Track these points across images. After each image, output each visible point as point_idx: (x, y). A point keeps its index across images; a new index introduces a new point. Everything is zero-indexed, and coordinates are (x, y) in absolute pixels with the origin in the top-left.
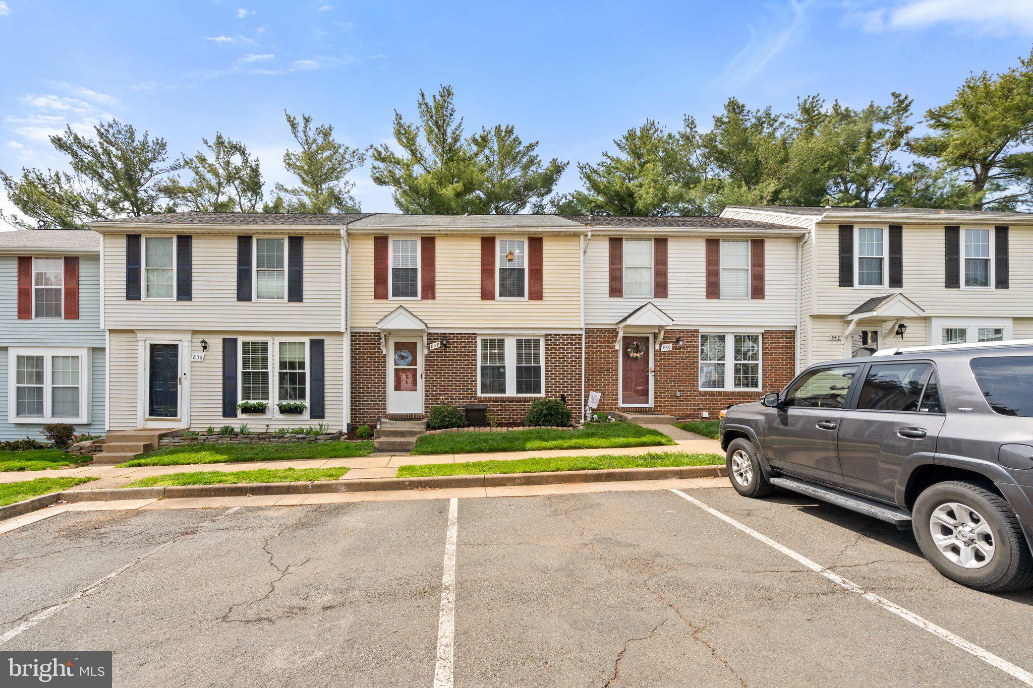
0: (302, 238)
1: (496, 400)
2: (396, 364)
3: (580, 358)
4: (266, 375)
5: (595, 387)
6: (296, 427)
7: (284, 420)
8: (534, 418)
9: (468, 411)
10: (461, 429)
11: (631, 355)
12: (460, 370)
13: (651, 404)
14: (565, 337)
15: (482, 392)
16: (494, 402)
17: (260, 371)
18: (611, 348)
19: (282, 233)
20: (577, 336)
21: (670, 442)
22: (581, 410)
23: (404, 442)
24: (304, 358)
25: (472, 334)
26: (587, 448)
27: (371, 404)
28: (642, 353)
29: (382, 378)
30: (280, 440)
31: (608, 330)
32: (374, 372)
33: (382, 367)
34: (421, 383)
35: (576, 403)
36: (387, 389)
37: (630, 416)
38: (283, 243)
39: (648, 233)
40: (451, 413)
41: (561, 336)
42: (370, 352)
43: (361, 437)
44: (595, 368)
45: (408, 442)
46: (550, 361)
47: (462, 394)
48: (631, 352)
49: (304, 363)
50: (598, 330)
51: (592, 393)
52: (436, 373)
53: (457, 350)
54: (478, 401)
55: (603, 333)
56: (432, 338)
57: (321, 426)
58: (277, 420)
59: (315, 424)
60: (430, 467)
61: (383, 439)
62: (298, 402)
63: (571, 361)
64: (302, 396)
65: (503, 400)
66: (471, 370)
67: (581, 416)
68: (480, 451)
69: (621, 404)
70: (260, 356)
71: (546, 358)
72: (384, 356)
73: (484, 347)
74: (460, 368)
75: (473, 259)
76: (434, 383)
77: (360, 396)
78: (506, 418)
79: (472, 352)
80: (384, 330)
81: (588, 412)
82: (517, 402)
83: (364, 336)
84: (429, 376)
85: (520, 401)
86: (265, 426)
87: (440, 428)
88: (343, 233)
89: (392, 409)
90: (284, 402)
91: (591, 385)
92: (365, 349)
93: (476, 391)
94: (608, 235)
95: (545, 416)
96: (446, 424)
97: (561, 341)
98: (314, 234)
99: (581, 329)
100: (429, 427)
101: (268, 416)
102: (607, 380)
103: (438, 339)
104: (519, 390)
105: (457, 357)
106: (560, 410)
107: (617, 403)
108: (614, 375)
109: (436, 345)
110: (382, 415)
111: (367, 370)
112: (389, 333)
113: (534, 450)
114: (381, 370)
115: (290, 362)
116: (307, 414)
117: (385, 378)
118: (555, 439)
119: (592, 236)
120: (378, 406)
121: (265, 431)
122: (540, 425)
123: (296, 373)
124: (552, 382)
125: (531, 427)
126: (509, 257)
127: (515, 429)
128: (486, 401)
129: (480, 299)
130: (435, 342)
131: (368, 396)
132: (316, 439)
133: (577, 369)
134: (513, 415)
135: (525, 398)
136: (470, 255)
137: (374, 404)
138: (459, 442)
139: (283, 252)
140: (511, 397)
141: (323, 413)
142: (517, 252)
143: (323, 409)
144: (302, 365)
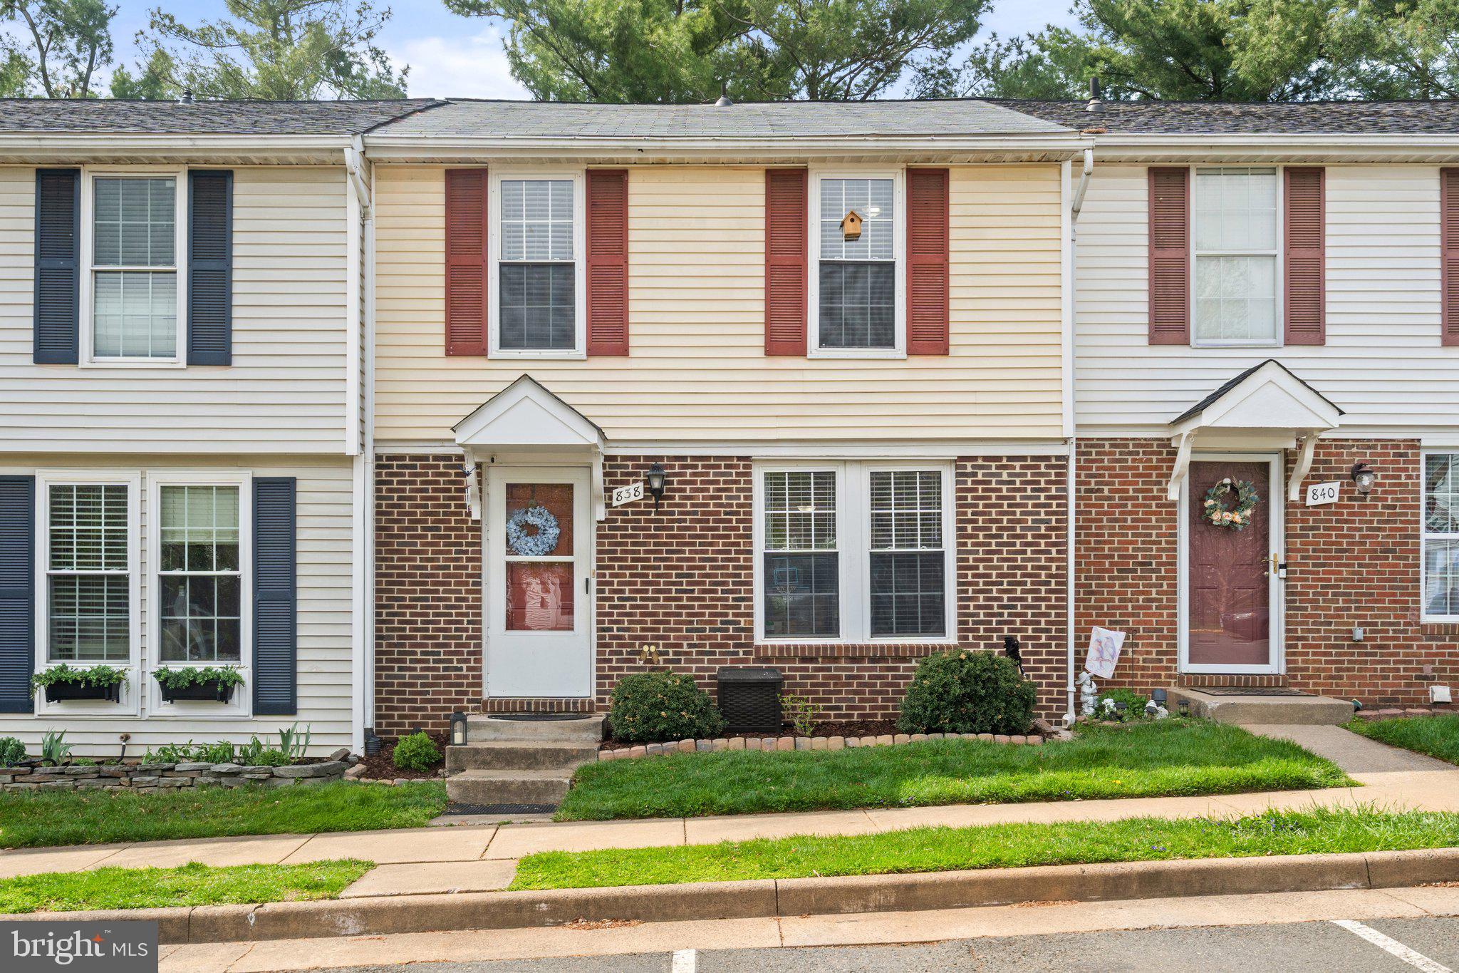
0: (230, 173)
1: (808, 656)
2: (511, 550)
3: (1061, 528)
4: (120, 583)
5: (1106, 615)
6: (213, 741)
7: (176, 720)
8: (925, 708)
9: (727, 688)
10: (707, 742)
11: (1216, 517)
12: (703, 568)
13: (1276, 665)
14: (1018, 464)
15: (768, 633)
16: (804, 660)
17: (103, 572)
18: (1154, 498)
19: (170, 161)
20: (1054, 462)
21: (1334, 778)
22: (1065, 685)
23: (534, 783)
24: (236, 533)
25: (739, 458)
26: (1084, 797)
27: (437, 669)
28: (1248, 512)
29: (468, 592)
30: (164, 781)
31: (1146, 443)
32: (445, 576)
33: (469, 560)
34: (585, 605)
35: (1050, 661)
36: (484, 626)
37: (1212, 702)
38: (173, 189)
39: (1266, 153)
40: (675, 695)
41: (1005, 462)
42: (431, 514)
43: (406, 770)
44: (1106, 557)
45: (547, 784)
46: (971, 536)
47: (709, 638)
48: (1214, 508)
49: (234, 548)
50: (1115, 443)
51: (1098, 633)
52: (632, 575)
53: (693, 505)
54: (757, 660)
55: (1130, 453)
56: (617, 470)
57: (286, 737)
58: (153, 719)
59: (269, 730)
60: (613, 858)
61: (471, 775)
62: (217, 666)
63: (1034, 536)
64: (231, 648)
65: (832, 656)
66: (735, 568)
67: (1066, 701)
68: (762, 807)
69: (1185, 666)
70: (103, 528)
71: (959, 529)
72: (477, 527)
73: (775, 498)
74: (701, 560)
75: (741, 236)
76: (623, 607)
77: (403, 645)
78: (839, 708)
79: (737, 513)
80: (475, 449)
81: (1086, 689)
82: (874, 660)
83: (415, 467)
84: (611, 583)
85: (882, 659)
86: (116, 739)
87: (641, 740)
88: (352, 158)
89: (495, 686)
90: (176, 667)
91: (1095, 608)
92: (417, 506)
93: (751, 630)
94: (1145, 161)
95: (958, 702)
96: (661, 727)
97: (1005, 477)
98: (265, 163)
99: (1065, 441)
100: (609, 737)
101: (127, 705)
102: (1142, 593)
103: (638, 474)
104: (879, 626)
105: (694, 529)
106: (1002, 684)
107: (1175, 661)
108: (1164, 578)
109: (630, 493)
110: (469, 701)
111: (425, 568)
112: (491, 457)
113: (926, 804)
114: (466, 568)
115: (193, 547)
116: (243, 701)
117: (479, 592)
118: (986, 770)
119: (1098, 162)
120: (458, 677)
121: (117, 752)
122: (941, 730)
123: (211, 578)
124: (977, 599)
125: (916, 737)
126: (850, 228)
127: (869, 741)
128: (780, 659)
129: (761, 352)
130: (626, 483)
131: (426, 645)
132: (272, 776)
133: (1052, 560)
134: (861, 700)
135: (897, 648)
136: (733, 224)
137: (445, 669)
138: (700, 783)
139: (171, 215)
140: (854, 647)
141: (294, 697)
142: (872, 212)
143: (293, 686)
144: (228, 555)
